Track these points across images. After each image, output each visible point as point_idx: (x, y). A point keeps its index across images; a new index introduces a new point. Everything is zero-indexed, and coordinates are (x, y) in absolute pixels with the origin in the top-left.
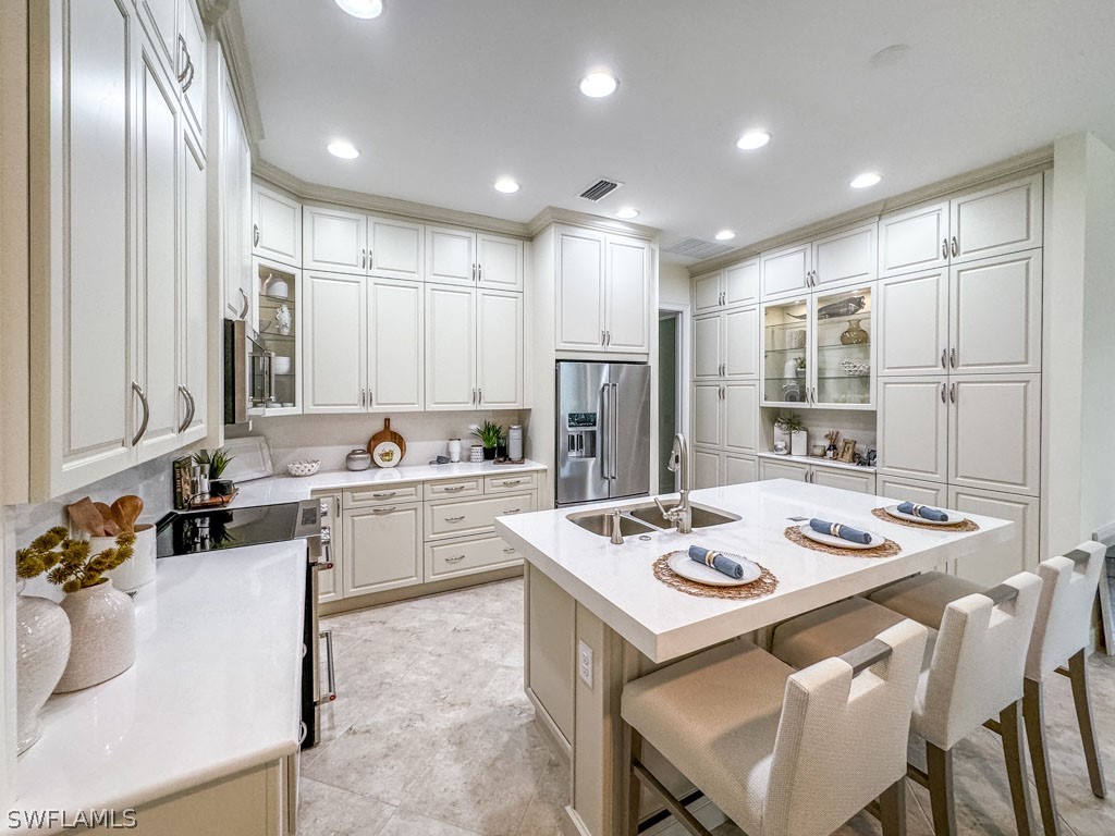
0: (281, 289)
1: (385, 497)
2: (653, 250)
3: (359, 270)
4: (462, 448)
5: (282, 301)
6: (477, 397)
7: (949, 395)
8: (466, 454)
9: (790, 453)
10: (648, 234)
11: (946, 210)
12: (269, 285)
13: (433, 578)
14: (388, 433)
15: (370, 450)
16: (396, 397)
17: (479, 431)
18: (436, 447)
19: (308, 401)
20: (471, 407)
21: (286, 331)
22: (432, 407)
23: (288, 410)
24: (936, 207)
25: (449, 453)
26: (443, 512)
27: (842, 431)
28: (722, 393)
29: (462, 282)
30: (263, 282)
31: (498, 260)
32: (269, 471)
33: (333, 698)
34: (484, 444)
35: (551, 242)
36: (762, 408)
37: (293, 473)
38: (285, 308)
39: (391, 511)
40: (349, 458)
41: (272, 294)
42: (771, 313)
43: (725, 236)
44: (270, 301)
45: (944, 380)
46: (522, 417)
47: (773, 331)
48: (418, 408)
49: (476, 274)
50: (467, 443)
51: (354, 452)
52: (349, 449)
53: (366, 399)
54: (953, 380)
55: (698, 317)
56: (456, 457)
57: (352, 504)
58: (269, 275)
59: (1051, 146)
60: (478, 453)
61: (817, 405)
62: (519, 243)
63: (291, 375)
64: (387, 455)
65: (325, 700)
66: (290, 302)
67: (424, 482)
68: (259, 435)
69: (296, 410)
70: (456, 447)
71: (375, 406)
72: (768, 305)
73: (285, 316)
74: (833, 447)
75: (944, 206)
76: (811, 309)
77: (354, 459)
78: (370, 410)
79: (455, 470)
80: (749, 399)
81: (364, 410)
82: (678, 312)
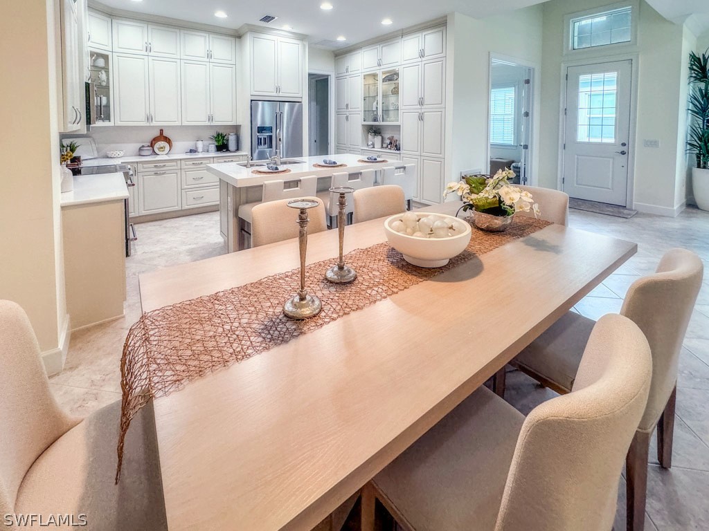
0: (101, 62)
1: (160, 167)
2: (304, 45)
3: (144, 53)
4: (204, 145)
5: (103, 68)
6: (211, 118)
7: (421, 118)
8: (206, 149)
9: (374, 147)
10: (302, 37)
11: (420, 37)
12: (95, 61)
13: (187, 207)
14: (162, 137)
15: (152, 145)
16: (166, 117)
17: (213, 136)
18: (189, 144)
19: (117, 118)
20: (207, 123)
21: (104, 84)
22: (185, 123)
23: (106, 124)
24: (418, 35)
25: (197, 148)
26: (191, 175)
27: (395, 136)
28: (347, 118)
29: (201, 59)
30: (91, 58)
31: (221, 49)
32: (96, 156)
33: (136, 239)
34: (217, 144)
35: (248, 41)
36: (363, 125)
37: (110, 156)
38: (103, 72)
39: (163, 174)
40: (140, 149)
41: (96, 65)
42: (367, 77)
43: (341, 39)
44: (95, 68)
45: (420, 111)
46: (237, 129)
47: (369, 87)
48: (178, 123)
49: (209, 56)
50: (206, 143)
51: (143, 146)
52: (141, 145)
53: (149, 118)
54: (423, 111)
55: (338, 78)
56: (200, 149)
57: (143, 170)
58: (96, 55)
59: (446, 16)
60: (213, 147)
61: (382, 123)
62: (233, 39)
63: (108, 106)
64: (162, 148)
65: (132, 240)
66: (106, 69)
67: (181, 160)
68: (90, 137)
69: (111, 124)
70: (200, 145)
71: (154, 122)
72: (365, 74)
73: (103, 76)
74: (391, 143)
75: (420, 35)
76: (381, 77)
77: (142, 150)
78: (151, 125)
79: (199, 156)
80: (357, 122)
81: (148, 124)
82: (328, 76)
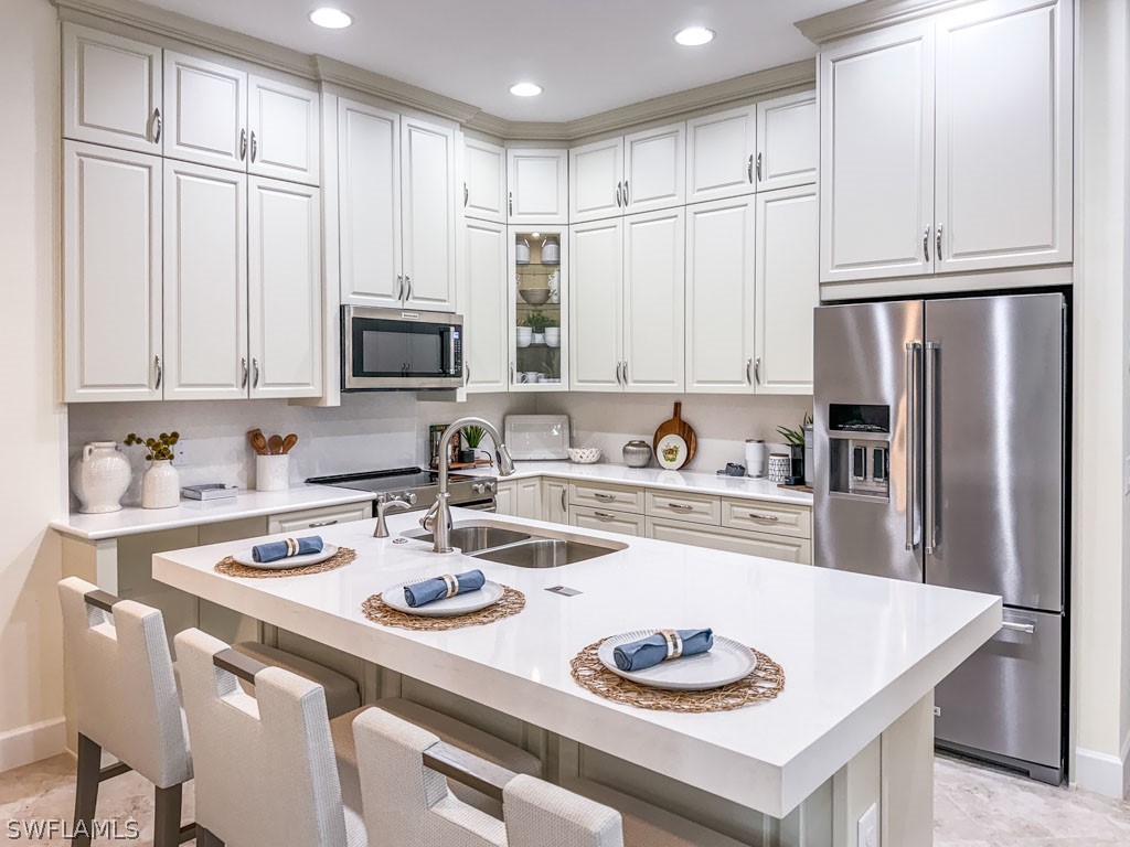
0: (552, 252)
1: (607, 499)
3: (617, 210)
5: (554, 266)
6: (752, 372)
14: (677, 423)
19: (574, 376)
20: (746, 387)
21: (554, 298)
22: (694, 387)
23: (556, 386)
29: (735, 190)
38: (555, 273)
39: (612, 518)
40: (624, 450)
48: (678, 388)
49: (754, 174)
51: (630, 443)
56: (753, 467)
64: (671, 453)
68: (562, 414)
69: (564, 387)
70: (753, 455)
71: (631, 384)
73: (554, 282)
78: (627, 389)
79: (751, 488)
81: (620, 389)
